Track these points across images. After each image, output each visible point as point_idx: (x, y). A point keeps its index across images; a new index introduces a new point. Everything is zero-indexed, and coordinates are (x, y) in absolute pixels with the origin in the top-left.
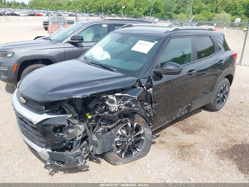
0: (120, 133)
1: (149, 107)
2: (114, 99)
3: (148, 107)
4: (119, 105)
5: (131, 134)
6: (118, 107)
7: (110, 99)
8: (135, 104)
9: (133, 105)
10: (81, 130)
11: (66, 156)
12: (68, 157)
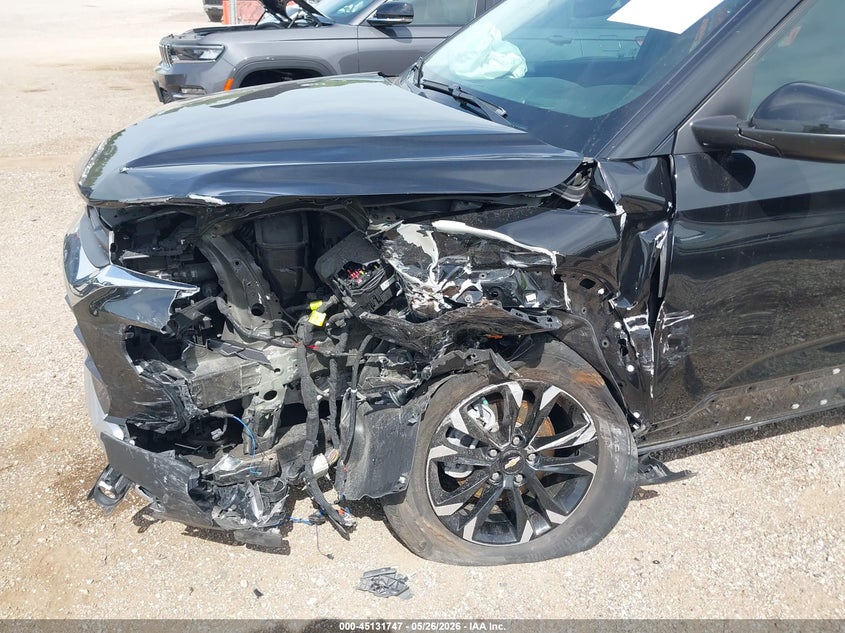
0: (461, 426)
1: (634, 324)
2: (431, 248)
3: (632, 324)
4: (452, 284)
5: (521, 438)
6: (444, 292)
7: (405, 244)
8: (545, 296)
9: (531, 297)
10: (278, 370)
11: (159, 474)
12: (169, 479)
